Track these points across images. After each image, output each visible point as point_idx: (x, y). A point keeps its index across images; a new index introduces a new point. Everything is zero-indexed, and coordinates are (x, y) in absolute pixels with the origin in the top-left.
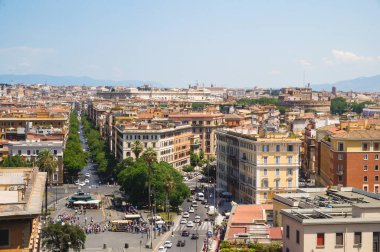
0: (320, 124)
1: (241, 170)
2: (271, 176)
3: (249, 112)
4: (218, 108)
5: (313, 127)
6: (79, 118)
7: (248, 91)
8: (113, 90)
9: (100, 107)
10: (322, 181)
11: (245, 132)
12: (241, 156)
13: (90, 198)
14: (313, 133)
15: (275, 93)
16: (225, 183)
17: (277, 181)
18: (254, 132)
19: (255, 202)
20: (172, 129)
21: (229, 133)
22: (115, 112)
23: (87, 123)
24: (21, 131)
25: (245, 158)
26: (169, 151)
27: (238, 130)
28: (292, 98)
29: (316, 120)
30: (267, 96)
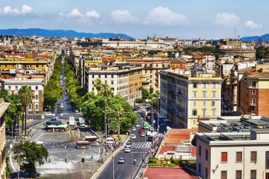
0: (242, 66)
1: (177, 102)
2: (199, 107)
3: (191, 57)
4: (166, 54)
5: (237, 69)
6: (63, 62)
7: (194, 42)
8: (89, 40)
9: (77, 53)
10: (241, 111)
11: (181, 73)
12: (177, 91)
13: (60, 123)
14: (236, 73)
15: (214, 42)
16: (166, 112)
17: (204, 110)
18: (188, 73)
19: (187, 127)
20: (127, 70)
21: (169, 73)
22: (86, 57)
23: (67, 65)
24: (12, 71)
25: (180, 93)
26: (124, 87)
27: (176, 71)
28: (226, 47)
29: (239, 63)
30: (209, 45)
